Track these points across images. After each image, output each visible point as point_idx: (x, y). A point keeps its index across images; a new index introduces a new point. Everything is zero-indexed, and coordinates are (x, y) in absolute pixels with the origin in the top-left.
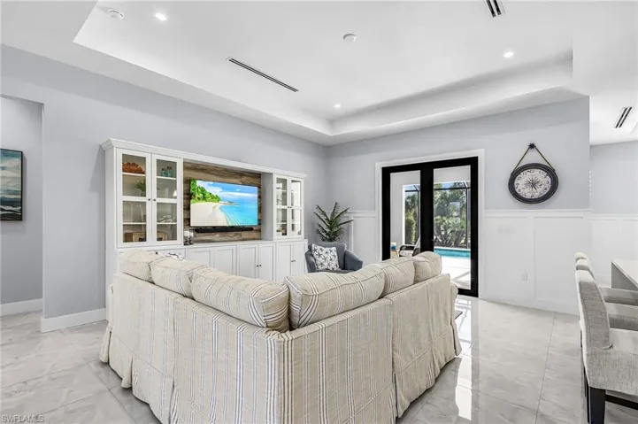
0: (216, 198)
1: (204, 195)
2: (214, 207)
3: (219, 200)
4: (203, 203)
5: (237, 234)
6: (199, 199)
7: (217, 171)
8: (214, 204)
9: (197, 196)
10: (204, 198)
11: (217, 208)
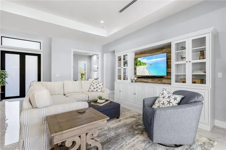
0: (144, 64)
1: (140, 63)
2: (144, 68)
3: (146, 64)
4: (140, 67)
5: (159, 80)
6: (139, 65)
7: (149, 51)
8: (144, 66)
9: (138, 64)
10: (140, 64)
11: (145, 68)
